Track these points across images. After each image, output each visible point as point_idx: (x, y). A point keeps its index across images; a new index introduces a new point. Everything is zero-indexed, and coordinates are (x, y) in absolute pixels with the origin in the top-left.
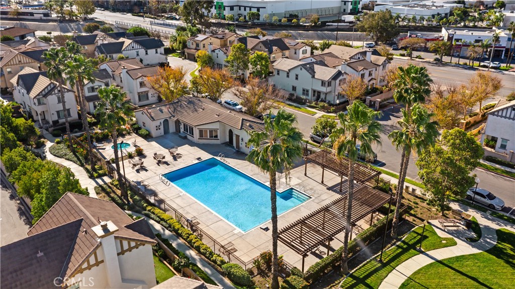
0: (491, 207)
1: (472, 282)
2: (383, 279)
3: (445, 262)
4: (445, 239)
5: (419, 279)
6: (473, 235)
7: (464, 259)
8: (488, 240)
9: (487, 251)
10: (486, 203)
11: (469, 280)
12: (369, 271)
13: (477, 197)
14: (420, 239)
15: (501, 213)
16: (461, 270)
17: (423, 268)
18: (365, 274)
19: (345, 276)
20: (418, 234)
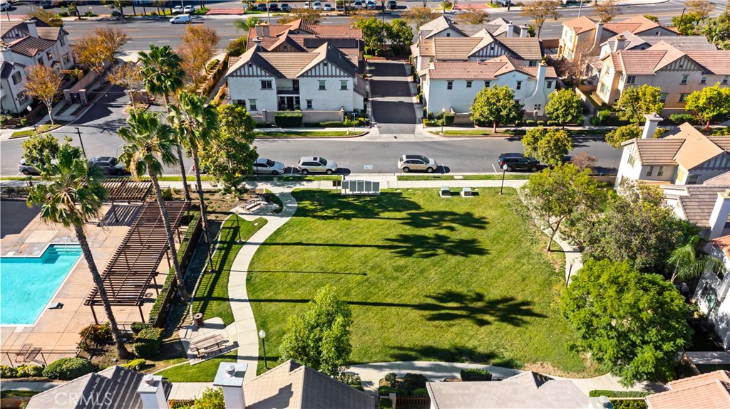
0: (275, 173)
1: (299, 247)
2: (227, 286)
3: (269, 242)
4: (255, 221)
5: (257, 268)
6: (276, 206)
7: (281, 231)
8: (290, 205)
9: (294, 215)
10: (270, 171)
11: (296, 247)
12: (209, 286)
13: (259, 168)
14: (234, 231)
15: (285, 176)
16: (284, 242)
17: (254, 256)
18: (207, 290)
19: (189, 303)
20: (230, 228)
